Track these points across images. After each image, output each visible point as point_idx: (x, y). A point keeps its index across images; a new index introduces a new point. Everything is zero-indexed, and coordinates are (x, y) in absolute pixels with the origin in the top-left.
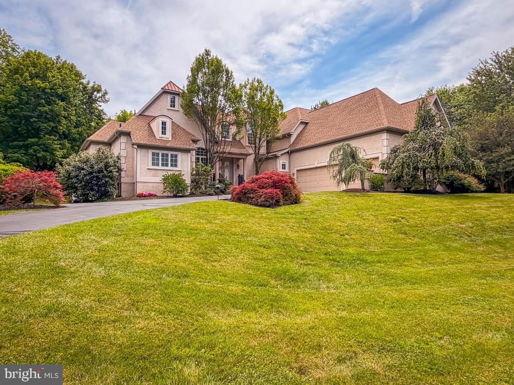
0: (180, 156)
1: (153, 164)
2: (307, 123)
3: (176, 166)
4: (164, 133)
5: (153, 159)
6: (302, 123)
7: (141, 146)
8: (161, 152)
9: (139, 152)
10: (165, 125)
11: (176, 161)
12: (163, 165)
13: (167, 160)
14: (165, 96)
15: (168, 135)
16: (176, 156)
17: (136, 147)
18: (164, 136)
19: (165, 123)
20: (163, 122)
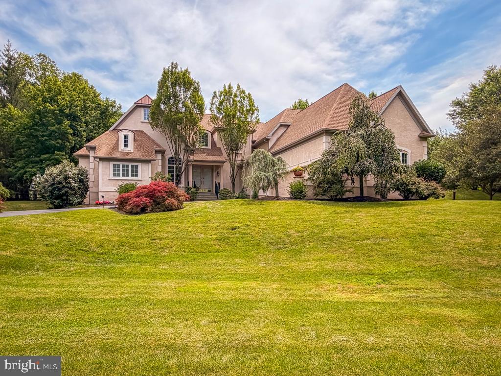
0: (140, 167)
1: (114, 175)
2: (290, 125)
3: (137, 176)
4: (126, 145)
5: (114, 170)
6: (282, 126)
7: (102, 159)
8: (121, 164)
9: (100, 165)
10: (127, 138)
11: (137, 171)
12: (124, 175)
13: (128, 171)
14: (138, 109)
15: (131, 147)
16: (137, 167)
17: (98, 160)
18: (126, 148)
19: (127, 136)
20: (125, 136)
